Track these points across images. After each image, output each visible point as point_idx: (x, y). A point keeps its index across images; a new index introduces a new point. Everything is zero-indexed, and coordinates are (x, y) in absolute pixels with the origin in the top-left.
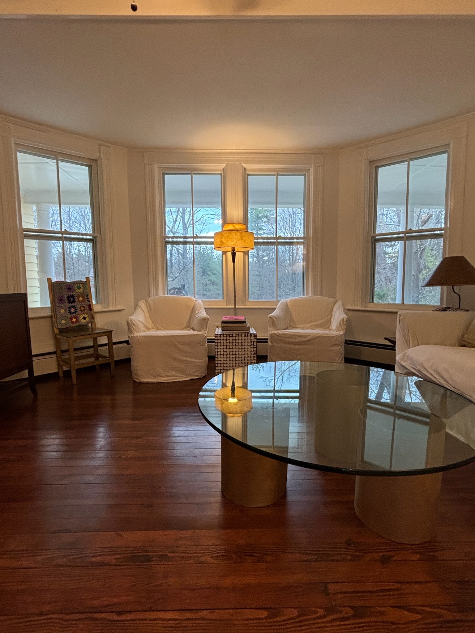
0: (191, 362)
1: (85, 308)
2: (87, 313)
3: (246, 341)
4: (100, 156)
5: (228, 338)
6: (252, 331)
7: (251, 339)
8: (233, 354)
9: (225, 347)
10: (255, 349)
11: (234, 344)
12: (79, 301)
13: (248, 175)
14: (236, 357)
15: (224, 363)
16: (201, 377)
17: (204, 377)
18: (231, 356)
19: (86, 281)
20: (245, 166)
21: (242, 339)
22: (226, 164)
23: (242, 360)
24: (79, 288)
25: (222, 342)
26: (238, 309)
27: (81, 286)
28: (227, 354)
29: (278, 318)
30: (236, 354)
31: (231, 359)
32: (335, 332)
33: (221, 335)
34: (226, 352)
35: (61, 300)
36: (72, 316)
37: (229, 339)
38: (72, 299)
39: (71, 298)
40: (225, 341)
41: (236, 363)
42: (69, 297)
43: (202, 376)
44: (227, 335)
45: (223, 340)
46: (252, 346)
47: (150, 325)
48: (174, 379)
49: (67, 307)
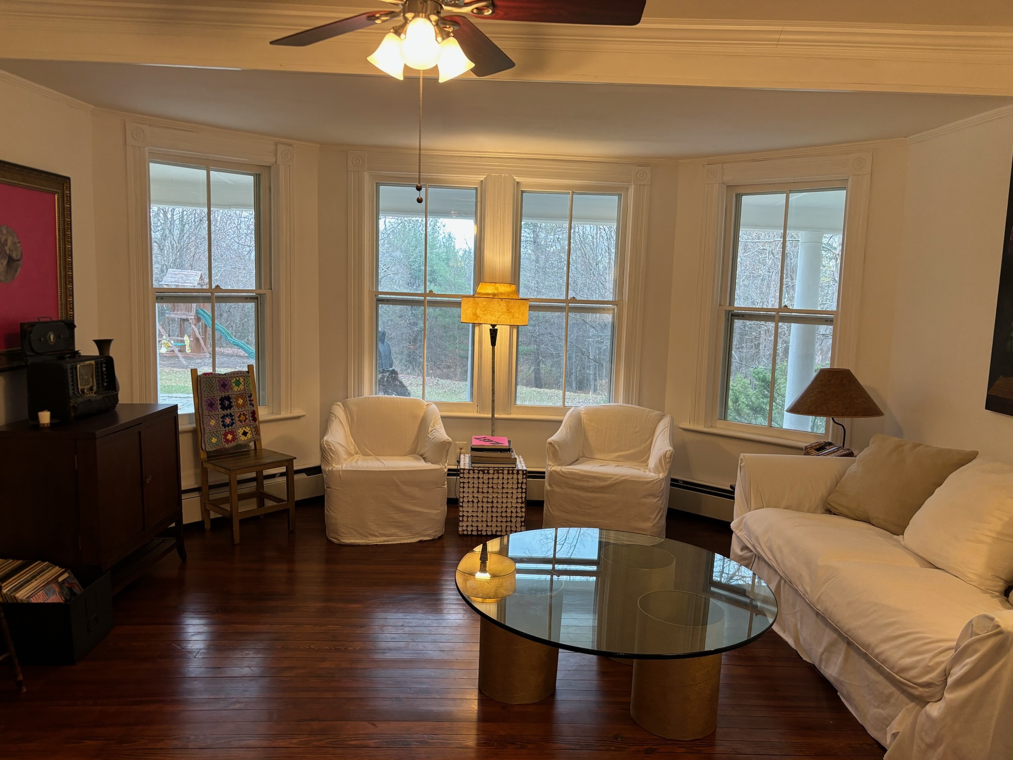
0: (420, 513)
1: (247, 417)
2: (249, 426)
3: (510, 481)
4: (276, 162)
5: (481, 476)
6: (521, 465)
7: (518, 479)
8: (488, 502)
9: (475, 490)
10: (524, 495)
11: (490, 485)
12: (238, 406)
13: (523, 192)
14: (492, 507)
15: (473, 516)
16: (437, 538)
17: (440, 538)
18: (485, 505)
19: (248, 372)
20: (518, 179)
21: (503, 478)
22: (485, 176)
23: (502, 512)
24: (238, 383)
25: (471, 482)
26: (497, 419)
27: (241, 380)
28: (479, 501)
29: (562, 444)
30: (492, 502)
31: (485, 510)
32: (652, 474)
33: (469, 470)
34: (477, 497)
35: (211, 405)
36: (227, 431)
37: (483, 478)
38: (227, 403)
39: (225, 401)
40: (476, 481)
41: (492, 517)
42: (222, 400)
43: (436, 535)
44: (479, 471)
45: (474, 478)
46: (520, 490)
47: (352, 447)
48: (395, 540)
49: (220, 416)
